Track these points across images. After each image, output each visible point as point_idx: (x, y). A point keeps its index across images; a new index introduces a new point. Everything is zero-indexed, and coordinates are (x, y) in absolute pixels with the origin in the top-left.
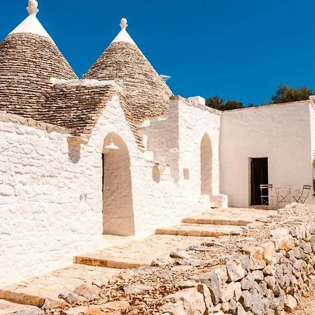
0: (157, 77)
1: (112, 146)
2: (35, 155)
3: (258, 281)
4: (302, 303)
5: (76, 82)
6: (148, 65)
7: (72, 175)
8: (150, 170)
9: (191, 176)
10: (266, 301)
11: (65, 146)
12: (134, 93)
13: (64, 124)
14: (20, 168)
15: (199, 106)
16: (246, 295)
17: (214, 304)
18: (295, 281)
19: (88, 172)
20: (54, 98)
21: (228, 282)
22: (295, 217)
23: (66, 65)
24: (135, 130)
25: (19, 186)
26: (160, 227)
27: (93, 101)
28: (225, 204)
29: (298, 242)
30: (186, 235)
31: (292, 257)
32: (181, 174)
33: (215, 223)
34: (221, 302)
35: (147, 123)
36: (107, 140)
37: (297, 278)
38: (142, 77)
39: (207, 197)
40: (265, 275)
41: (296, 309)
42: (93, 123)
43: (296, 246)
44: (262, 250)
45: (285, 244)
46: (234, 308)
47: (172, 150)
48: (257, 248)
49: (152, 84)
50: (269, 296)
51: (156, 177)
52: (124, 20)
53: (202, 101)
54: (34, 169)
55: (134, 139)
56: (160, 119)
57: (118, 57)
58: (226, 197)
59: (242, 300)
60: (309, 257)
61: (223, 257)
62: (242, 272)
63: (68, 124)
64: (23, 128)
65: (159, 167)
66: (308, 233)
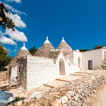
0: (69, 47)
1: (61, 61)
2: (48, 63)
3: (87, 88)
4: (97, 91)
5: (55, 50)
6: (68, 45)
7: (54, 66)
8: (68, 64)
9: (76, 64)
10: (89, 91)
11: (53, 61)
12: (65, 51)
13: (53, 58)
14: (46, 65)
15: (78, 52)
16: (84, 91)
17: (76, 93)
18: (96, 87)
19: (57, 65)
20: (51, 53)
21: (80, 89)
22: (97, 74)
23: (53, 47)
24: (65, 57)
25: (46, 68)
26: (70, 74)
27: (58, 53)
28: (83, 69)
29: (97, 79)
30: (75, 75)
31: (95, 82)
32: (74, 64)
33: (81, 73)
34: (78, 92)
35: (68, 56)
36: (60, 60)
37: (97, 86)
38: (67, 48)
39: (79, 68)
40: (89, 86)
41: (96, 92)
42: (58, 57)
43: (97, 80)
44: (88, 82)
45: (94, 80)
46: (81, 93)
47: (72, 60)
48: (87, 81)
49: (68, 49)
50: (89, 90)
51: (69, 65)
52: (63, 38)
53: (78, 50)
54: (48, 65)
55: (65, 59)
56: (70, 55)
57: (62, 44)
58: (83, 68)
59: (83, 92)
60: (100, 82)
61: (80, 83)
62: (83, 86)
63: (54, 58)
64: (46, 59)
65: (70, 64)
66: (100, 77)
